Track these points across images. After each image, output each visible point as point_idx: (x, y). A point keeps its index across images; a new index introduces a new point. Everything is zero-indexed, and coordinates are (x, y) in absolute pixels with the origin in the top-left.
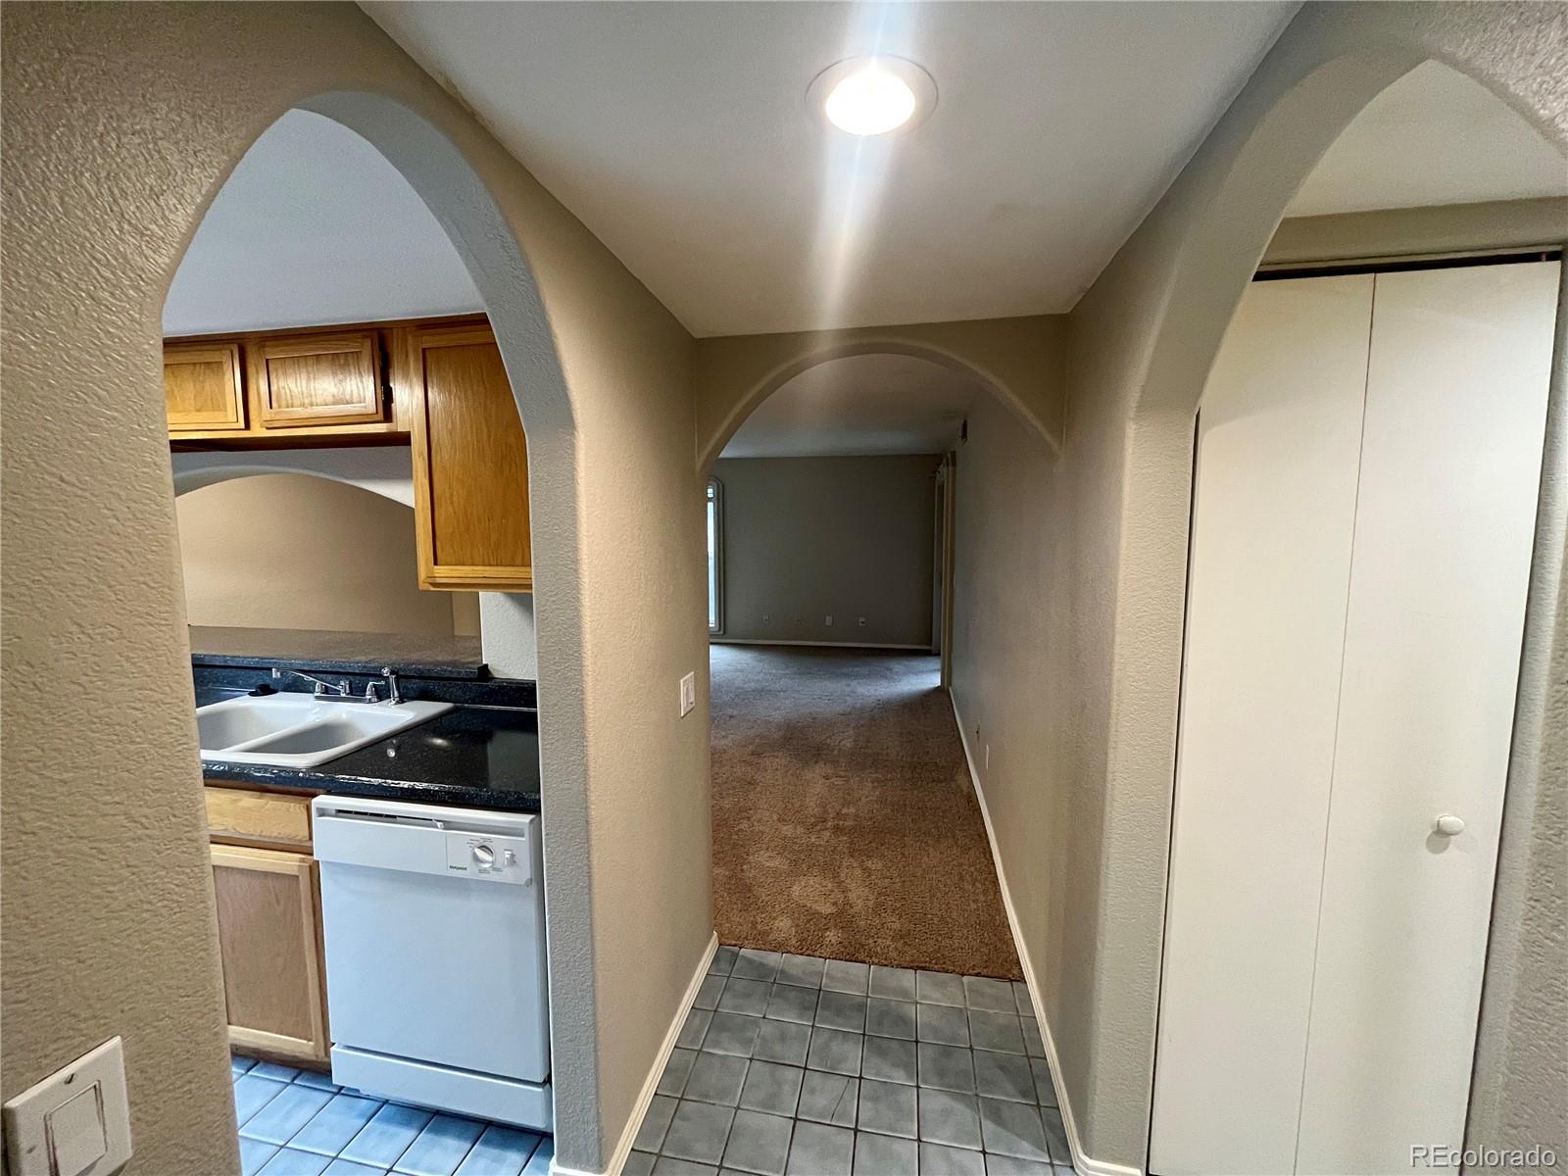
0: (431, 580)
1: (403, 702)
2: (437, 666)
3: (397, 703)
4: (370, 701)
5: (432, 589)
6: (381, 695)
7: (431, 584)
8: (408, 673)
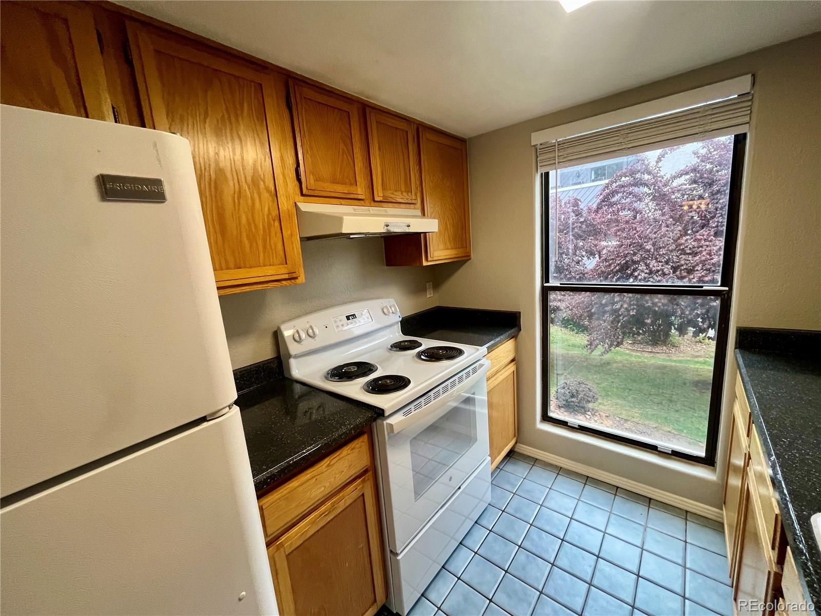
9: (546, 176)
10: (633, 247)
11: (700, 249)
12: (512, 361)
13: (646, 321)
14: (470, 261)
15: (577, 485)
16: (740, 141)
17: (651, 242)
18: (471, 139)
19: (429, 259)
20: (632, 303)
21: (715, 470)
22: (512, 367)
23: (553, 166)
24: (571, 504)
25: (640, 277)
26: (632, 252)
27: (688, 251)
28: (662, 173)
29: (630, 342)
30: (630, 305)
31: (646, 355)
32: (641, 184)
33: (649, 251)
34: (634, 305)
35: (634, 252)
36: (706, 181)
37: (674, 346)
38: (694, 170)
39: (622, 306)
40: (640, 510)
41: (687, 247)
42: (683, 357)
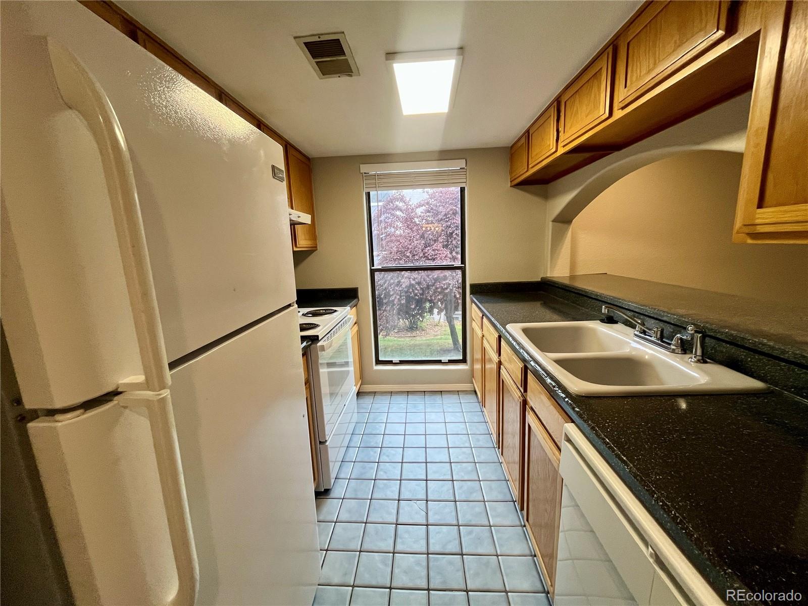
0: (747, 230)
1: (705, 362)
2: (755, 336)
3: (699, 361)
4: (673, 351)
5: (750, 241)
6: (685, 348)
7: (748, 234)
8: (718, 336)
9: (368, 194)
10: (399, 254)
11: (436, 256)
12: (355, 323)
13: (411, 306)
14: (317, 251)
15: (404, 397)
16: (462, 190)
17: (409, 251)
18: (313, 158)
19: (298, 246)
20: (402, 294)
21: (467, 364)
22: (356, 328)
23: (374, 189)
24: (404, 406)
25: (405, 276)
26: (399, 258)
27: (430, 258)
28: (411, 203)
29: (396, 331)
30: (401, 296)
31: (408, 339)
32: (398, 209)
33: (408, 257)
34: (403, 296)
35: (400, 258)
36: (435, 211)
37: (423, 330)
38: (428, 203)
39: (396, 297)
40: (438, 398)
41: (429, 255)
42: (429, 337)
